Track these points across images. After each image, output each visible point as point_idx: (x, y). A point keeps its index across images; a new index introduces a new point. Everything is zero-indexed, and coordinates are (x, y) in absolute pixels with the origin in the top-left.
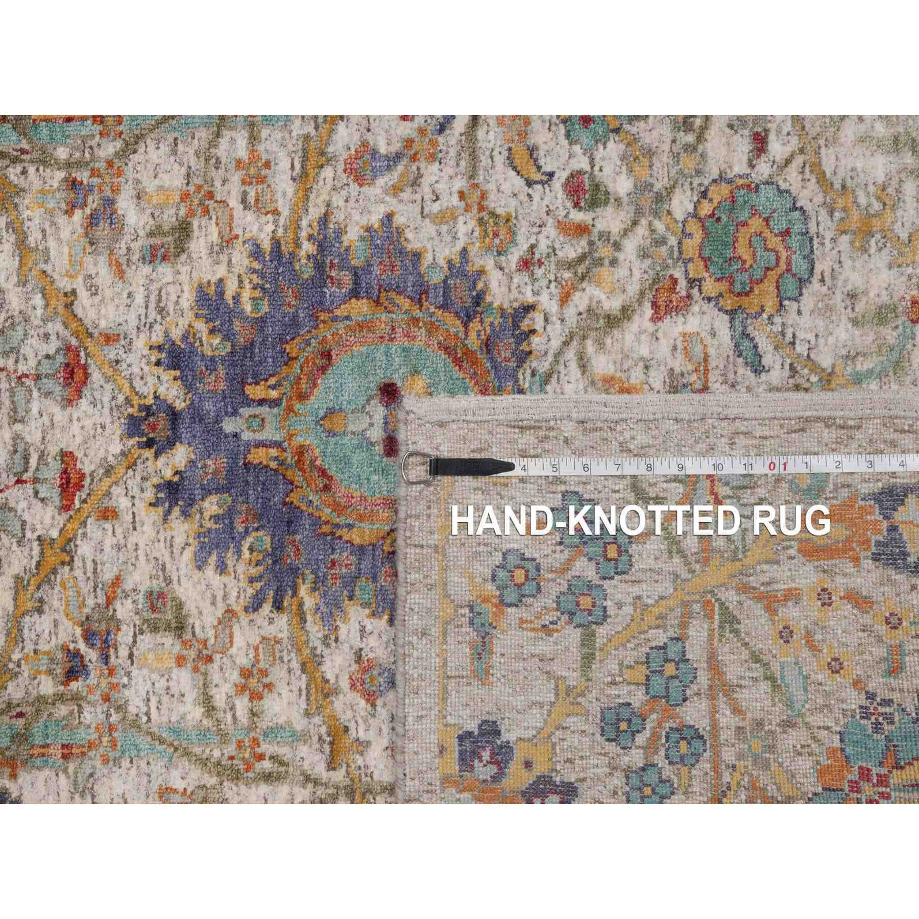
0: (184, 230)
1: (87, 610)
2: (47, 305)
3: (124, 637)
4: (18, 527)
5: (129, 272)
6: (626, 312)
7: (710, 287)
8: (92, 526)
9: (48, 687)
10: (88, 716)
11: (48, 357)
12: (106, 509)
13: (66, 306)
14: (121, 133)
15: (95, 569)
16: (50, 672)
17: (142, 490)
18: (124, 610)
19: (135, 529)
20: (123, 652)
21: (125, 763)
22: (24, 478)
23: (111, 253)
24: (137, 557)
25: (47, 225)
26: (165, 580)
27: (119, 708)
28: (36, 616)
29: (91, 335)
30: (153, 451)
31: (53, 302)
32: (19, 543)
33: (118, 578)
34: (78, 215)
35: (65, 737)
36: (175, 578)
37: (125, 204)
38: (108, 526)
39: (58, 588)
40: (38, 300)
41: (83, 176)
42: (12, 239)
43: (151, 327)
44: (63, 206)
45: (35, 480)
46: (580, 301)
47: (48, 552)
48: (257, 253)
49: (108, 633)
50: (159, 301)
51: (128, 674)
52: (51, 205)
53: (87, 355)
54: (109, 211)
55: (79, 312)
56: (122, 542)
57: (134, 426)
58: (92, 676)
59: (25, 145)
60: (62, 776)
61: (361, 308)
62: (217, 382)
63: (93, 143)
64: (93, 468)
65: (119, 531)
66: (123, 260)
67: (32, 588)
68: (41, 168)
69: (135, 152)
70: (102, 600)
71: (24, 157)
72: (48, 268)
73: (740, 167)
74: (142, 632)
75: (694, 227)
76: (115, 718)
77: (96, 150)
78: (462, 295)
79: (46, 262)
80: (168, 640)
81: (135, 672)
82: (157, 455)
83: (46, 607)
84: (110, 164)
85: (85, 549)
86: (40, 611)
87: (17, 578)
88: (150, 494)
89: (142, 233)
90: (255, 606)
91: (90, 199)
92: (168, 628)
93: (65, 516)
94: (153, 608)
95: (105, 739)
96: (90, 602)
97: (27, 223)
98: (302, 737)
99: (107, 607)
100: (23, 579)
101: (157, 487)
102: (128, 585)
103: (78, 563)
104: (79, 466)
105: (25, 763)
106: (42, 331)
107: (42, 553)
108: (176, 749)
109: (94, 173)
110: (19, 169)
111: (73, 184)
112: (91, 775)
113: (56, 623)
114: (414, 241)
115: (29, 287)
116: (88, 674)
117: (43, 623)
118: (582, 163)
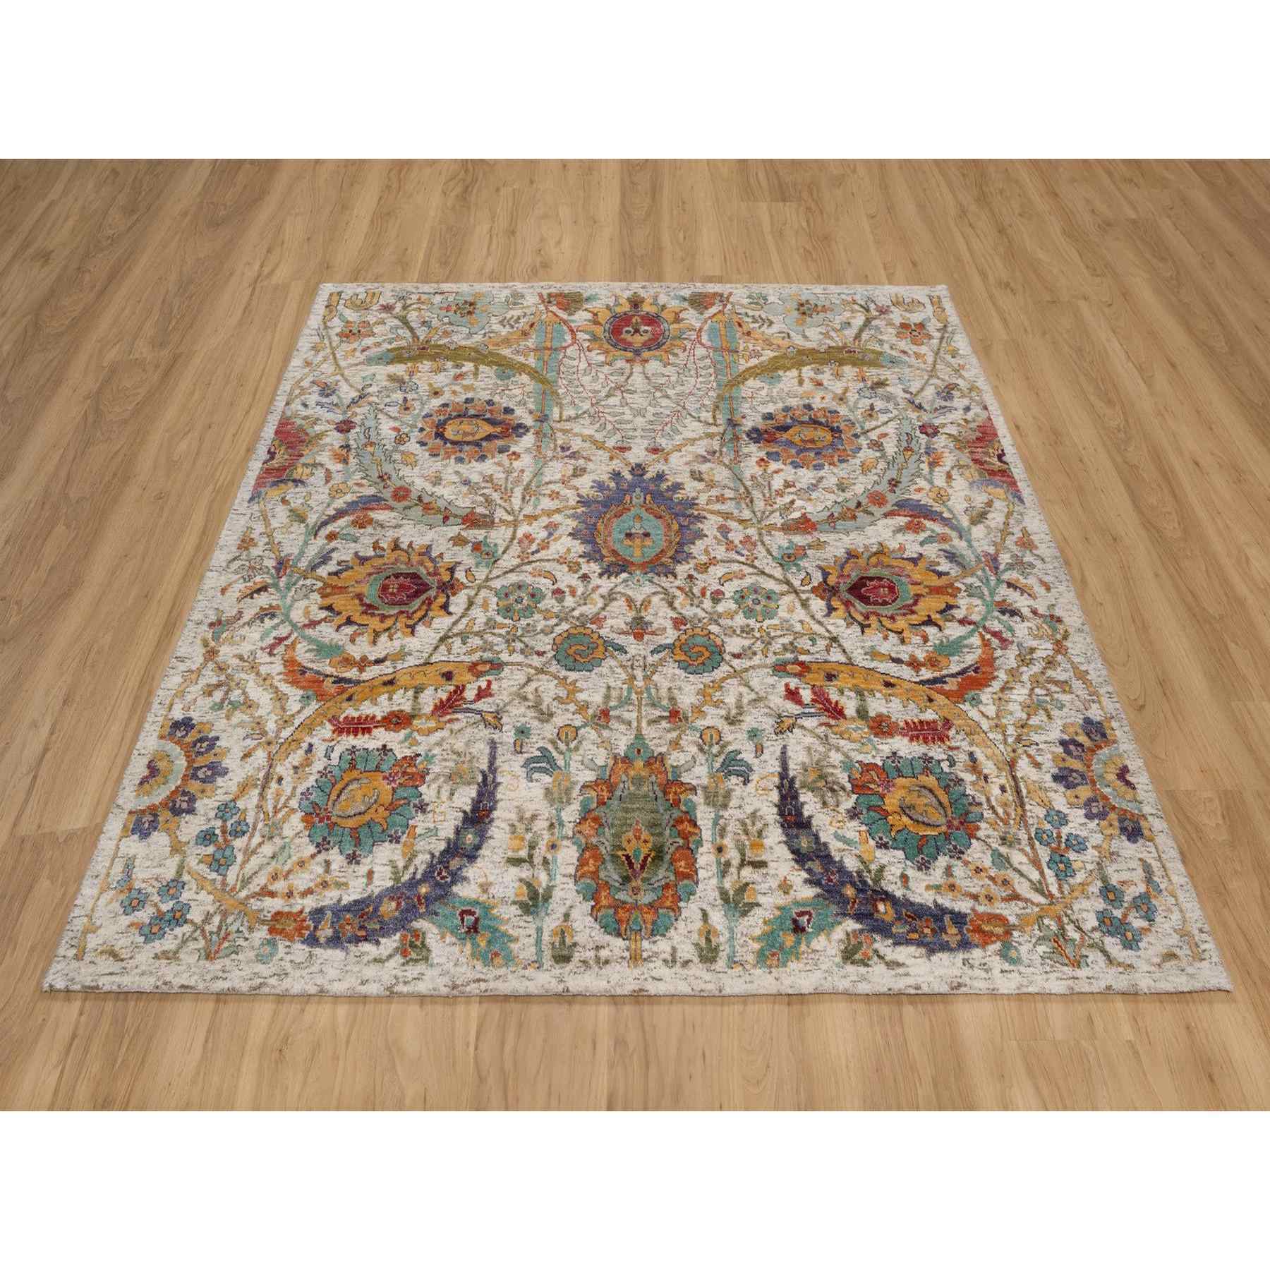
0: (701, 480)
1: (582, 452)
2: (677, 445)
3: (573, 461)
4: (609, 436)
5: (687, 466)
6: (674, 609)
7: (684, 637)
8: (608, 454)
9: (560, 442)
10: (549, 452)
11: (661, 445)
12: (613, 458)
13: (677, 450)
14: (731, 464)
15: (594, 455)
16: (564, 443)
17: (618, 467)
18: (581, 462)
19: (606, 465)
20: (568, 461)
21: (534, 461)
22: (624, 438)
23: (693, 461)
24: (597, 465)
25: (702, 446)
26: (590, 472)
27: (551, 460)
28: (581, 440)
29: (667, 455)
30: (631, 470)
31: (677, 447)
32: (604, 437)
33: (591, 460)
34: (705, 453)
35: (544, 446)
36: (591, 475)
37: (708, 465)
38: (608, 458)
39: (590, 446)
40: (678, 443)
41: (717, 455)
42: (698, 437)
43: (670, 471)
44: (708, 450)
45: (623, 441)
46: (678, 593)
47: (601, 444)
48: (694, 499)
49: (574, 458)
50: (678, 473)
51: (561, 462)
52: (708, 447)
53: (661, 454)
54: (706, 461)
55: (675, 453)
56: (602, 462)
57: (639, 465)
58: (562, 453)
59: (727, 440)
60: (532, 445)
61: (675, 527)
62: (652, 487)
63: (728, 457)
64: (626, 455)
65: (606, 461)
66: (691, 464)
67: (590, 439)
68: (719, 445)
69: (726, 468)
70: (585, 456)
71: (723, 440)
72: (688, 446)
73: (728, 649)
74: (574, 466)
75: (705, 632)
76: (548, 458)
77: (725, 458)
78: (680, 557)
79: (690, 445)
80: (571, 473)
81: (562, 464)
82: (629, 471)
84: (721, 461)
85: (601, 452)
86: (583, 441)
88: (617, 469)
89: (700, 469)
90: (579, 495)
91: (710, 456)
92: (575, 473)
93: (611, 448)
94: (581, 469)
95: (541, 456)
96: (584, 453)
97: (702, 441)
98: (535, 507)
99: (583, 458)
100: (593, 437)
101: (619, 471)
102: (589, 463)
103: (597, 451)
104: (627, 452)
105: (537, 436)
106: (669, 443)
107: (601, 442)
108: (536, 474)
109: (718, 457)
110: (719, 439)
111: (715, 452)
112: (531, 453)
113: (579, 445)
114: (698, 543)
115: (682, 441)
117: (579, 442)
118: (728, 595)
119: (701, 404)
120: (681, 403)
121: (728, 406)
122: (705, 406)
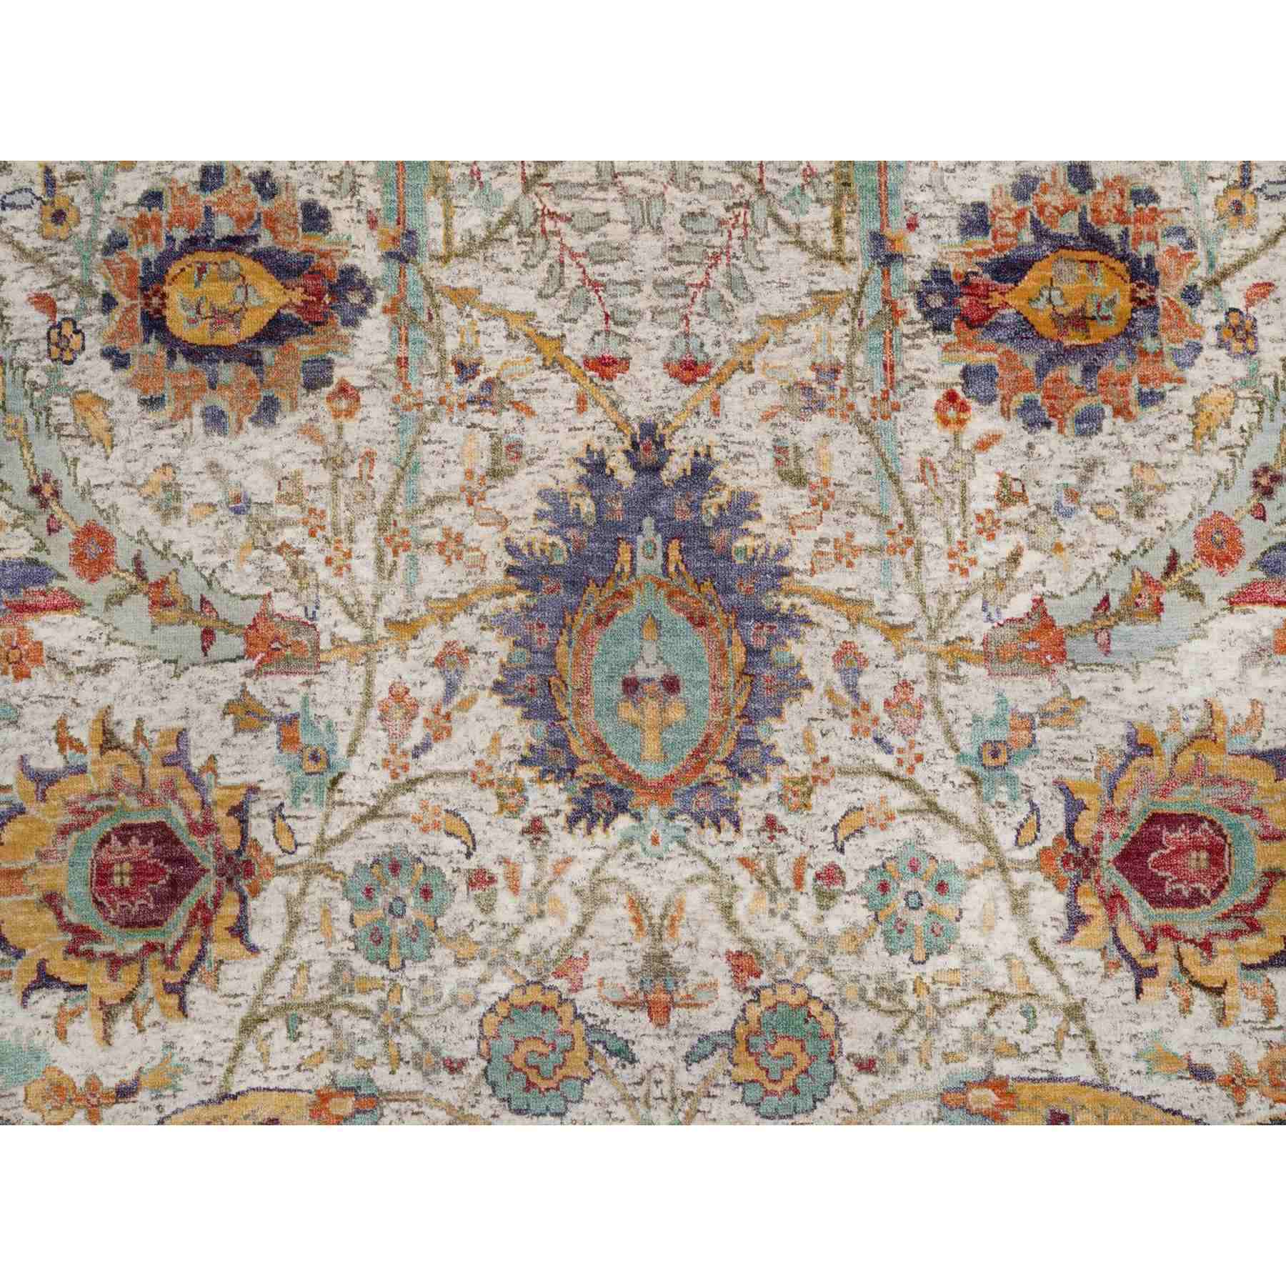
0: (799, 480)
1: (508, 382)
2: (742, 345)
3: (488, 420)
4: (572, 315)
5: (766, 426)
6: (733, 925)
7: (754, 1011)
8: (572, 387)
9: (451, 344)
10: (429, 382)
11: (702, 345)
12: (585, 402)
13: (741, 363)
14: (875, 418)
15: (538, 391)
16: (463, 346)
17: (599, 437)
18: (508, 419)
19: (570, 430)
20: (476, 418)
21: (393, 419)
22: (610, 322)
23: (782, 408)
24: (548, 432)
25: (803, 344)
26: (532, 460)
27: (434, 413)
28: (505, 333)
29: (718, 387)
30: (629, 448)
31: (744, 350)
32: (561, 317)
33: (533, 413)
34: (811, 375)
35: (413, 361)
36: (534, 469)
37: (820, 421)
38: (572, 404)
39: (526, 354)
40: (746, 336)
41: (841, 382)
42: (794, 310)
43: (725, 447)
44: (819, 361)
45: (608, 332)
46: (743, 878)
47: (553, 345)
48: (782, 553)
49: (491, 404)
50: (745, 456)
51: (459, 424)
52: (819, 348)
53: (702, 383)
54: (814, 406)
55: (736, 376)
56: (560, 418)
57: (648, 429)
58: (460, 388)
59: (866, 322)
60: (384, 357)
61: (738, 655)
62: (682, 514)
63: (867, 391)
64: (617, 388)
65: (569, 414)
66: (776, 420)
67: (526, 328)
68: (847, 339)
69: (860, 432)
70: (517, 397)
71: (856, 322)
72: (770, 346)
73: (849, 1044)
74: (492, 436)
75: (801, 995)
76: (427, 408)
77: (861, 393)
78: (749, 759)
79: (775, 344)
80: (485, 462)
81: (463, 428)
82: (626, 452)
83: (511, 342)
84: (851, 407)
85: (555, 380)
86: (509, 336)
87: (534, 314)
88: (596, 446)
89: (797, 438)
90: (512, 550)
91: (823, 387)
92: (495, 462)
93: (580, 362)
94: (509, 447)
95: (411, 399)
96: (515, 387)
97: (805, 325)
98: (410, 596)
99: (511, 403)
100: (532, 320)
101: (602, 452)
102: (529, 423)
103: (545, 373)
104: (619, 375)
105: (395, 321)
106: (722, 338)
107: (553, 339)
108: (403, 469)
109: (844, 390)
110: (848, 317)
111: (835, 371)
112: (384, 386)
113: (499, 352)
114: (790, 709)
115: (756, 327)
116: (460, 383)
117: (499, 340)
118: (852, 882)
119: (805, 170)
120: (752, 170)
121: (875, 177)
122: (816, 181)
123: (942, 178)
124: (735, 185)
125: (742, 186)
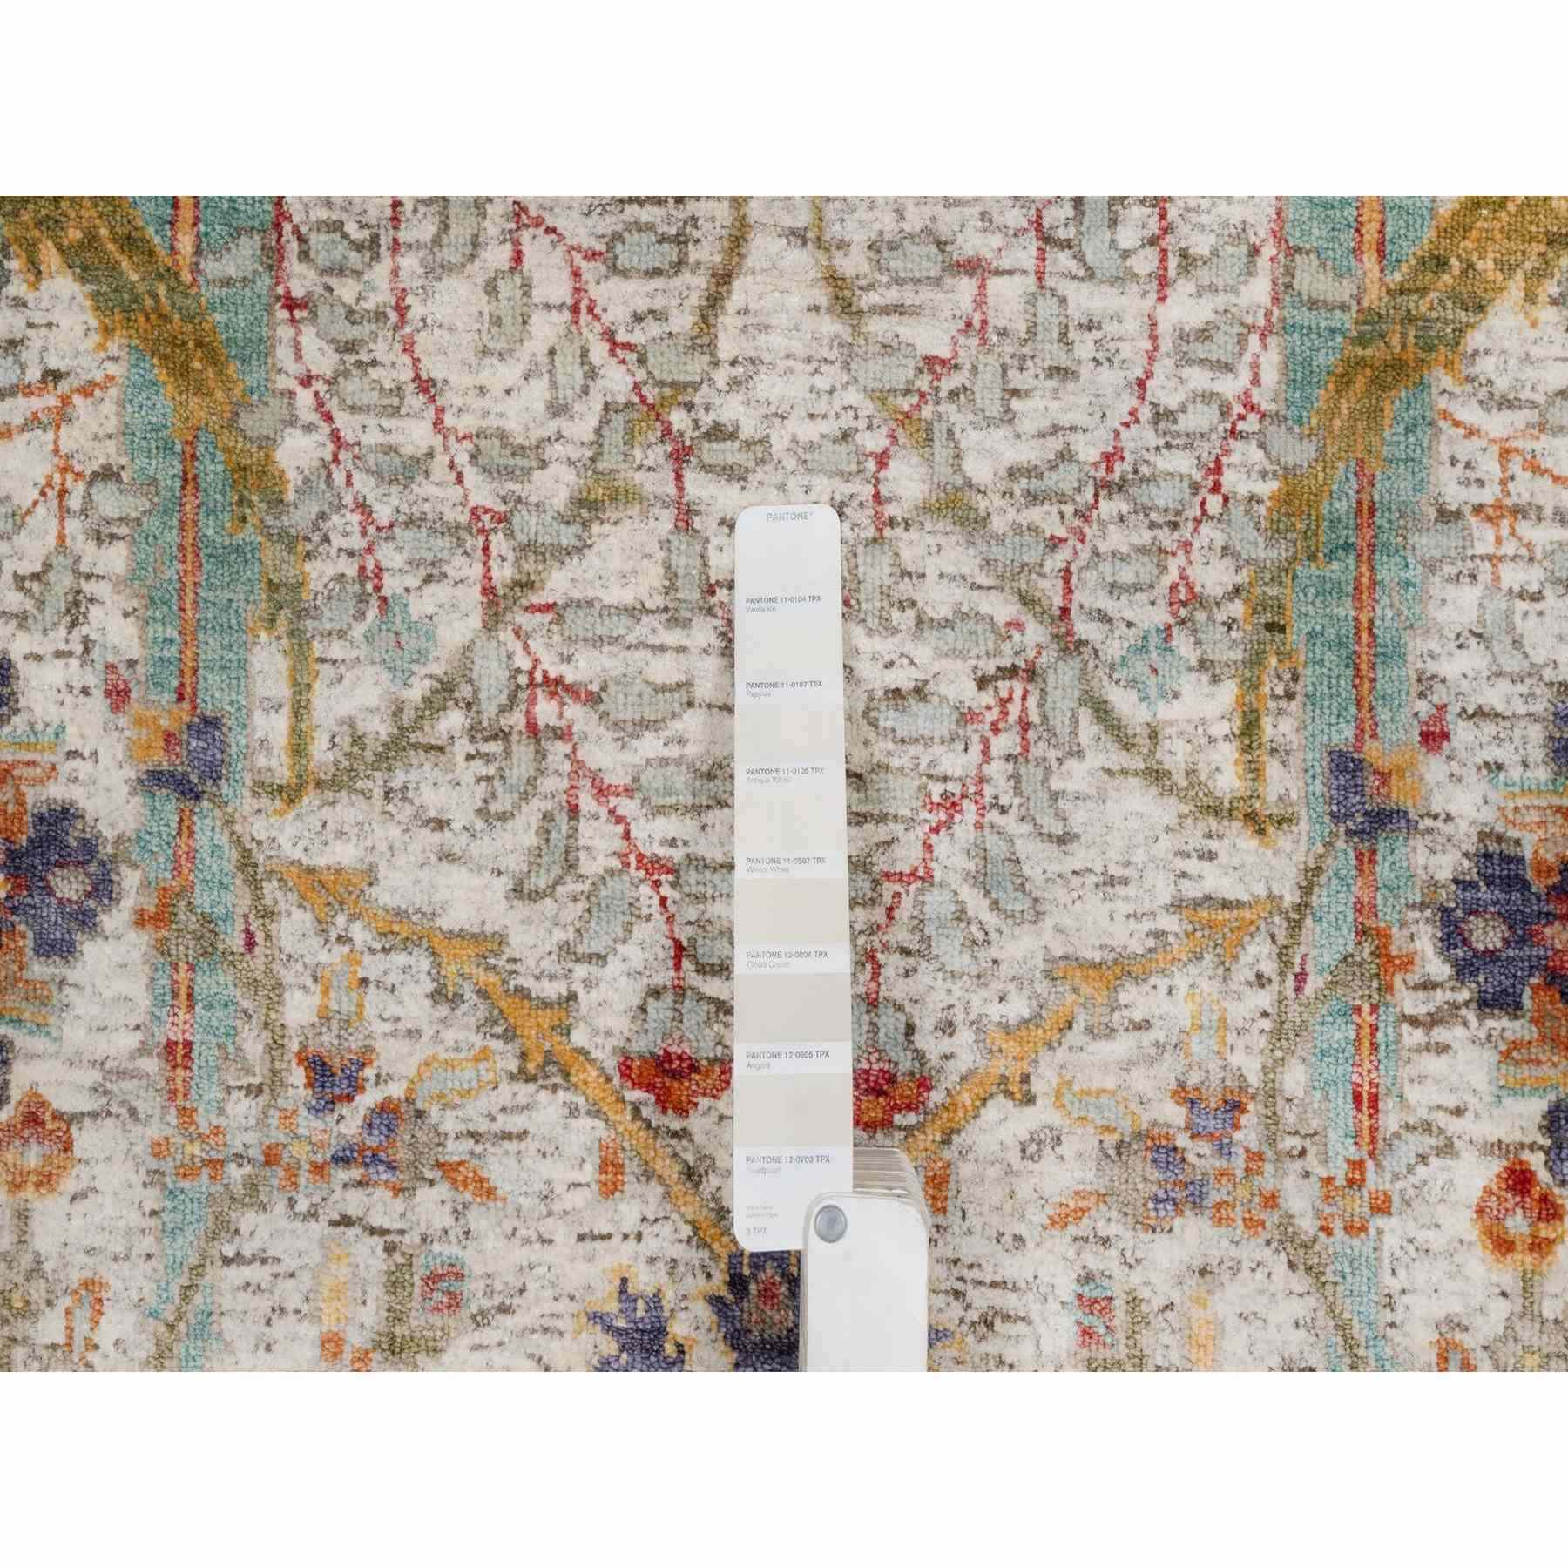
1: (434, 1113)
2: (1006, 1029)
3: (381, 1207)
4: (596, 946)
5: (1061, 1242)
8: (588, 1131)
9: (299, 1010)
10: (242, 1108)
11: (910, 1029)
12: (619, 1169)
13: (1004, 1079)
14: (1327, 1231)
15: (507, 1136)
16: (325, 1017)
17: (652, 1260)
18: (432, 1206)
19: (581, 1238)
20: (354, 1202)
21: (152, 1198)
22: (686, 964)
23: (1101, 1197)
24: (527, 1241)
25: (1157, 1034)
26: (482, 1313)
27: (252, 1185)
28: (430, 986)
29: (946, 1141)
30: (724, 1292)
31: (1012, 1047)
32: (566, 949)
33: (490, 1192)
34: (1174, 1114)
35: (204, 1053)
36: (488, 1336)
37: (1192, 1235)
38: (589, 1172)
39: (478, 1041)
40: (1018, 1008)
41: (1249, 1133)
42: (1136, 947)
43: (957, 1294)
44: (1194, 1079)
45: (680, 991)
47: (547, 1018)
49: (391, 1167)
50: (1007, 1318)
51: (312, 1214)
52: (1199, 1047)
53: (909, 1130)
54: (1179, 1195)
55: (991, 1112)
56: (557, 1207)
58: (318, 1124)
59: (1314, 983)
60: (132, 1040)
63: (1311, 1161)
64: (699, 1138)
65: (578, 1198)
66: (1084, 1227)
67: (481, 976)
68: (1267, 1024)
69: (1292, 1265)
70: (456, 1150)
71: (1290, 982)
72: (1075, 1036)
74: (390, 1249)
76: (235, 1173)
77: (1298, 1165)
79: (1089, 1030)
81: (318, 1228)
82: (716, 1301)
83: (444, 1010)
84: (1271, 1201)
85: (547, 1108)
86: (438, 995)
87: (501, 939)
88: (645, 1280)
89: (1136, 1277)
91: (1205, 1148)
92: (396, 1316)
93: (611, 1064)
94: (432, 1279)
95: (196, 1149)
96: (450, 1124)
97: (1163, 984)
99: (439, 1165)
100: (497, 954)
101: (656, 1301)
102: (478, 1219)
103: (524, 1091)
104: (704, 1102)
105: (162, 948)
106: (959, 1017)
107: (546, 1004)
108: (171, 1327)
109: (1256, 1157)
110: (1269, 967)
111: (1234, 1107)
112: (133, 1112)
113: (413, 1034)
115: (1042, 987)
116: (316, 1111)
117: (415, 1006)
119: (1173, 588)
120: (1044, 584)
121: (1346, 610)
122: (1201, 616)
123: (1508, 615)
124: (1001, 619)
125: (1019, 626)
